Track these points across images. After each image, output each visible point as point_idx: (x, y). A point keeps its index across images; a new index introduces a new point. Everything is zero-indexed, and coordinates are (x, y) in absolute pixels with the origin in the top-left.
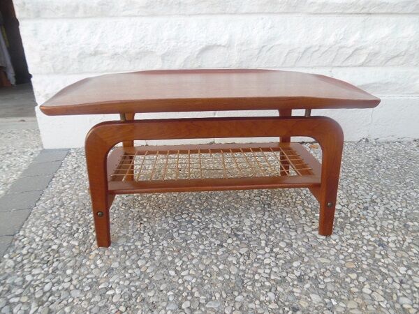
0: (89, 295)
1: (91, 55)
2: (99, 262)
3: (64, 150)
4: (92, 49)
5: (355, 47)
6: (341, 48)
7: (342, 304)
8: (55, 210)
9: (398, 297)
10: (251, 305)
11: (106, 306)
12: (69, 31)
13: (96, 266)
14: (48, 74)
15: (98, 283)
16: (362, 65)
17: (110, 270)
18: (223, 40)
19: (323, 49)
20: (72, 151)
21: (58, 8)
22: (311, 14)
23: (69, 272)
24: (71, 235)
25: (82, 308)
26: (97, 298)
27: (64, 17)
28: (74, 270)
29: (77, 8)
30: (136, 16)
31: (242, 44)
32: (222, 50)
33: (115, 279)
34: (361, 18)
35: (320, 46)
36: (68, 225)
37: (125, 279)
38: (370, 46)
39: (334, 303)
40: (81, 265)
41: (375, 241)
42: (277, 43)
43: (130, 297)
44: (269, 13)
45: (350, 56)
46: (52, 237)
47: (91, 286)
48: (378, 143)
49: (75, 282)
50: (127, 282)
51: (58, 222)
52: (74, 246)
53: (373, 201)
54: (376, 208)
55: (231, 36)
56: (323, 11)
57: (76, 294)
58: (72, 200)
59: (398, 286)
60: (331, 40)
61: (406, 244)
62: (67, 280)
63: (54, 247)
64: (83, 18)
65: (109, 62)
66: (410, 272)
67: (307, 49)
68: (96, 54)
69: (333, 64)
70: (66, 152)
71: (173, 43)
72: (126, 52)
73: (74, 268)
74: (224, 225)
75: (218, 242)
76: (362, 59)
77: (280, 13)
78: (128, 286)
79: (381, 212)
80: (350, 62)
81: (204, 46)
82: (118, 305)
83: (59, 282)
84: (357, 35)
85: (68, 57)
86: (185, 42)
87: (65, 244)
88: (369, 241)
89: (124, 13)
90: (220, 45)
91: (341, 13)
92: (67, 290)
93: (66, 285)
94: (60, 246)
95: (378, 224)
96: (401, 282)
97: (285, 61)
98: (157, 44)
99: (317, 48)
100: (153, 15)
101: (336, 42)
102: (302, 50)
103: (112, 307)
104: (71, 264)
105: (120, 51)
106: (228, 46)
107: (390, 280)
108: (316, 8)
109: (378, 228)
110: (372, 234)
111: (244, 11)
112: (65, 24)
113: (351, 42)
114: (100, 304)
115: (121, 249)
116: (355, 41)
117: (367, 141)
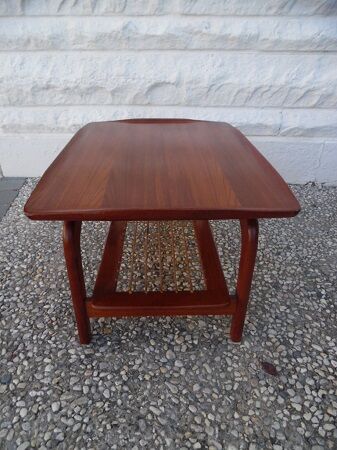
0: (31, 307)
1: (44, 88)
2: (41, 283)
3: (21, 178)
4: (44, 83)
5: (307, 89)
6: (292, 88)
7: (221, 330)
8: (10, 237)
9: (268, 328)
10: (150, 325)
11: (42, 316)
12: (22, 64)
13: (39, 286)
14: (4, 106)
15: (38, 299)
16: (314, 107)
17: (49, 290)
18: (172, 78)
19: (274, 89)
20: (29, 180)
21: (10, 42)
22: (263, 51)
23: (17, 289)
24: (22, 260)
25: (24, 316)
26: (36, 310)
27: (17, 50)
28: (22, 288)
29: (29, 41)
30: (85, 50)
31: (191, 82)
32: (170, 87)
33: (51, 297)
34: (316, 56)
35: (271, 86)
36: (20, 251)
37: (59, 297)
38: (323, 87)
39: (215, 328)
40: (27, 284)
41: (271, 284)
42: (227, 82)
43: (61, 312)
44: (220, 49)
45: (301, 98)
46: (6, 260)
47: (33, 300)
48: (324, 188)
49: (21, 297)
50: (60, 300)
51: (12, 247)
52: (23, 269)
53: (288, 248)
54: (288, 254)
55: (180, 73)
56: (276, 49)
57: (21, 305)
58: (24, 229)
59: (272, 320)
60: (282, 80)
61: (298, 287)
62: (15, 295)
63: (7, 269)
64: (35, 51)
65: (61, 96)
66: (288, 311)
67: (256, 90)
68: (48, 87)
69: (285, 105)
70: (23, 181)
71: (122, 80)
72: (76, 87)
73: (21, 287)
74: (149, 260)
75: (139, 274)
76: (315, 101)
77: (233, 50)
78: (61, 304)
79: (290, 258)
80: (301, 104)
81: (152, 83)
82: (50, 316)
83: (9, 296)
84: (311, 75)
85: (21, 90)
86: (134, 79)
87: (16, 267)
88: (267, 282)
89: (74, 47)
90: (169, 83)
91: (295, 51)
92: (15, 302)
93: (14, 299)
94: (12, 268)
95: (283, 268)
96: (277, 317)
97: (234, 101)
98: (107, 80)
99: (267, 88)
100: (104, 49)
101: (287, 83)
102: (252, 90)
103: (47, 317)
104: (20, 282)
105: (72, 85)
106: (177, 84)
107: (268, 315)
108: (268, 45)
109: (281, 272)
110: (272, 276)
111: (194, 47)
112: (18, 57)
113: (303, 82)
114: (38, 314)
115: (59, 274)
116: (308, 82)
117: (314, 184)
